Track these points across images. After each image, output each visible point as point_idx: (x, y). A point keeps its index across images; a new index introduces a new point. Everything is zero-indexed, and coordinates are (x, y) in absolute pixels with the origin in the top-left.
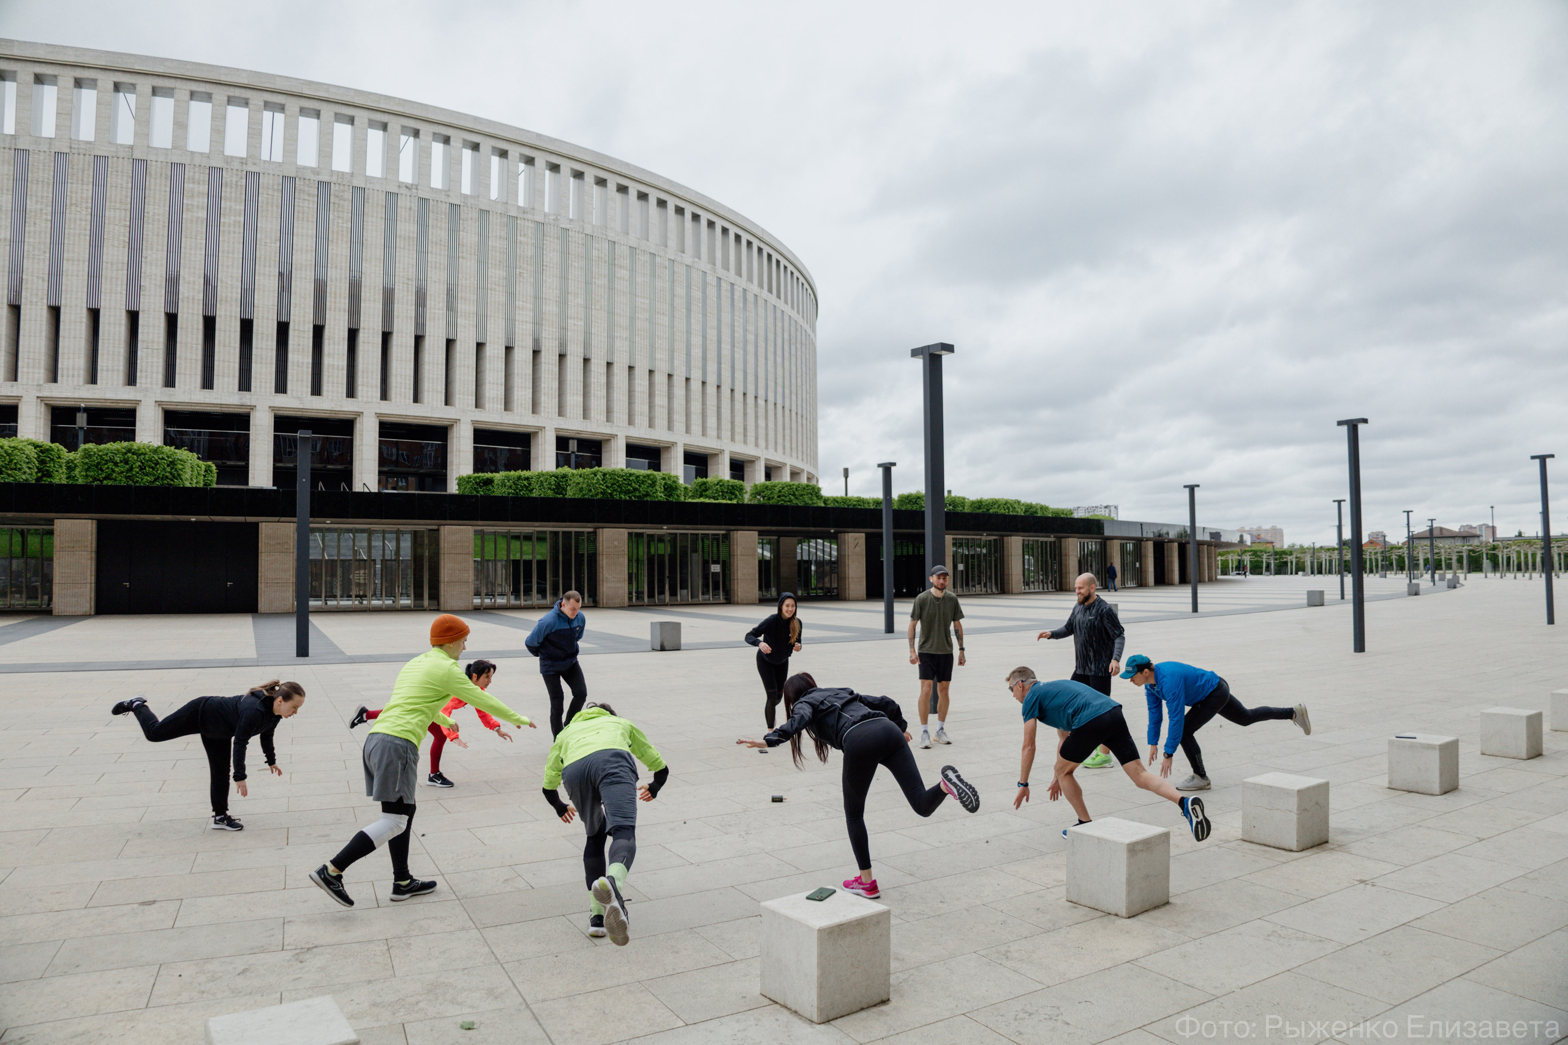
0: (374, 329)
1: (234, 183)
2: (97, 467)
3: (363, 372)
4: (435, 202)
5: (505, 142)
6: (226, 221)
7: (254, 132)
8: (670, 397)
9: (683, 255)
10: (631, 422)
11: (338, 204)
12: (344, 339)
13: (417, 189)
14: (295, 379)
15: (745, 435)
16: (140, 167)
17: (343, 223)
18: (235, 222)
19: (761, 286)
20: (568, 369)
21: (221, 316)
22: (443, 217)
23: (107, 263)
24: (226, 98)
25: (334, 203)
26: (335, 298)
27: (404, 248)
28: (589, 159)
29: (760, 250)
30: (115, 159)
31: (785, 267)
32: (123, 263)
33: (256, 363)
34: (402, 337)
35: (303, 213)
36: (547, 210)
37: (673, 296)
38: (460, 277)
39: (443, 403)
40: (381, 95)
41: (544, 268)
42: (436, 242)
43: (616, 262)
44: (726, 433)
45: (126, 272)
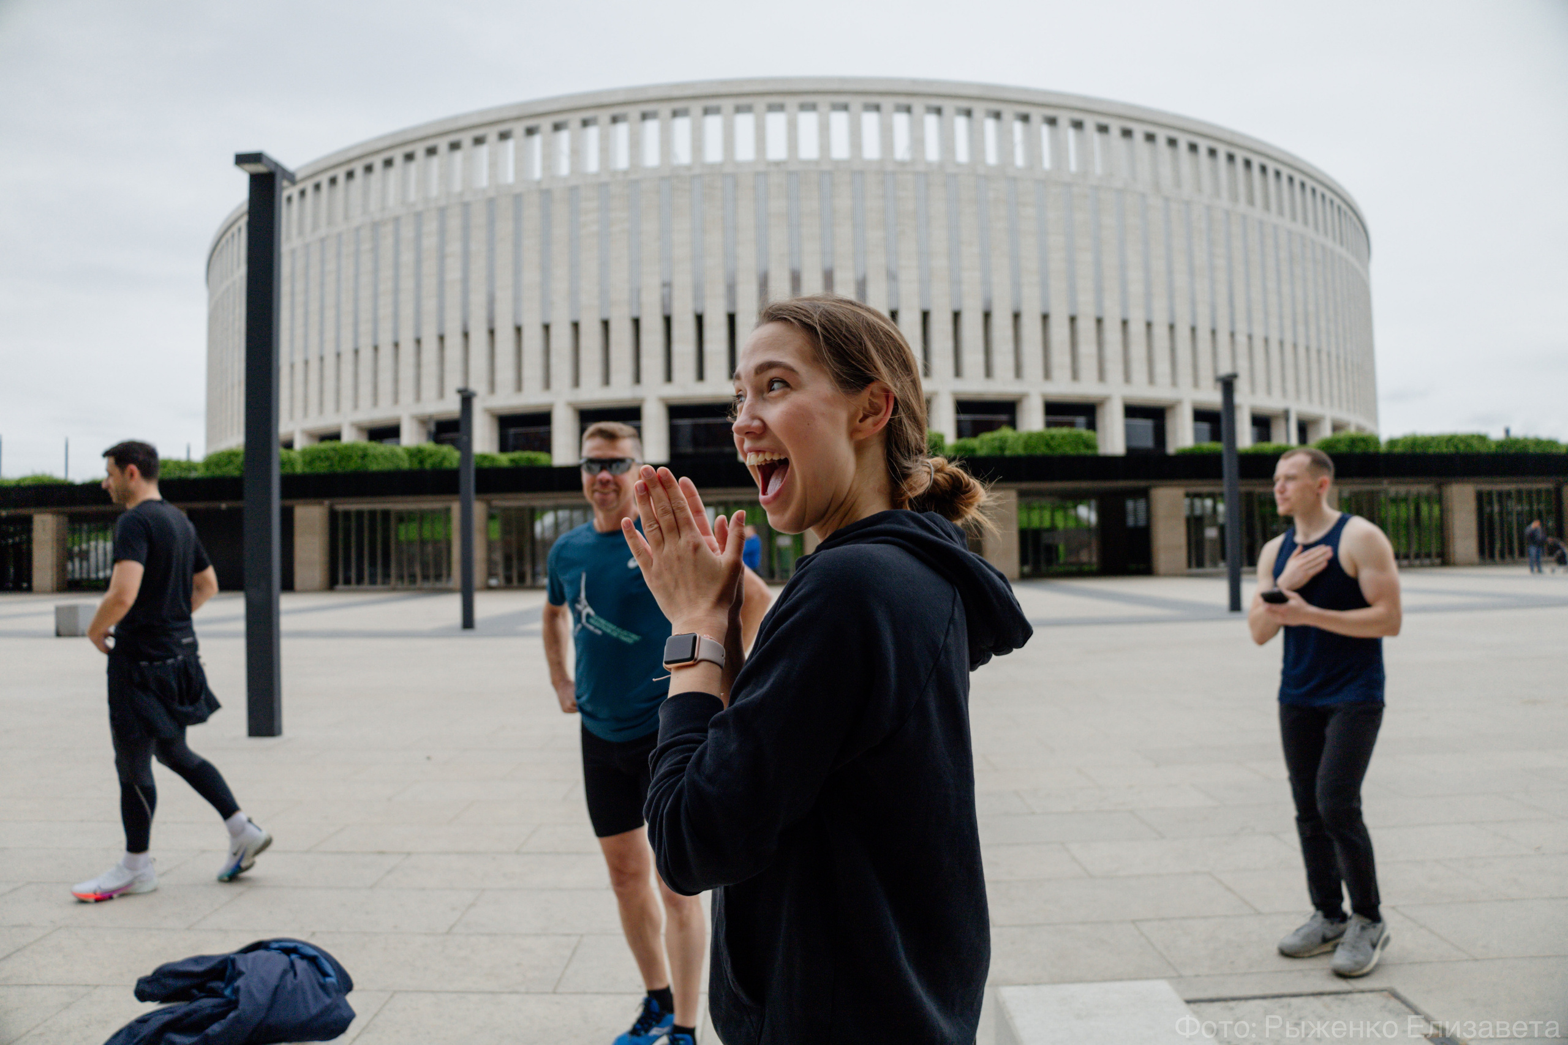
1: (619, 193)
4: (807, 173)
5: (876, 95)
6: (615, 230)
7: (635, 144)
12: (721, 324)
13: (785, 164)
14: (681, 368)
16: (546, 197)
19: (1234, 199)
21: (615, 318)
35: (679, 209)
38: (835, 246)
42: (808, 213)
43: (1019, 201)
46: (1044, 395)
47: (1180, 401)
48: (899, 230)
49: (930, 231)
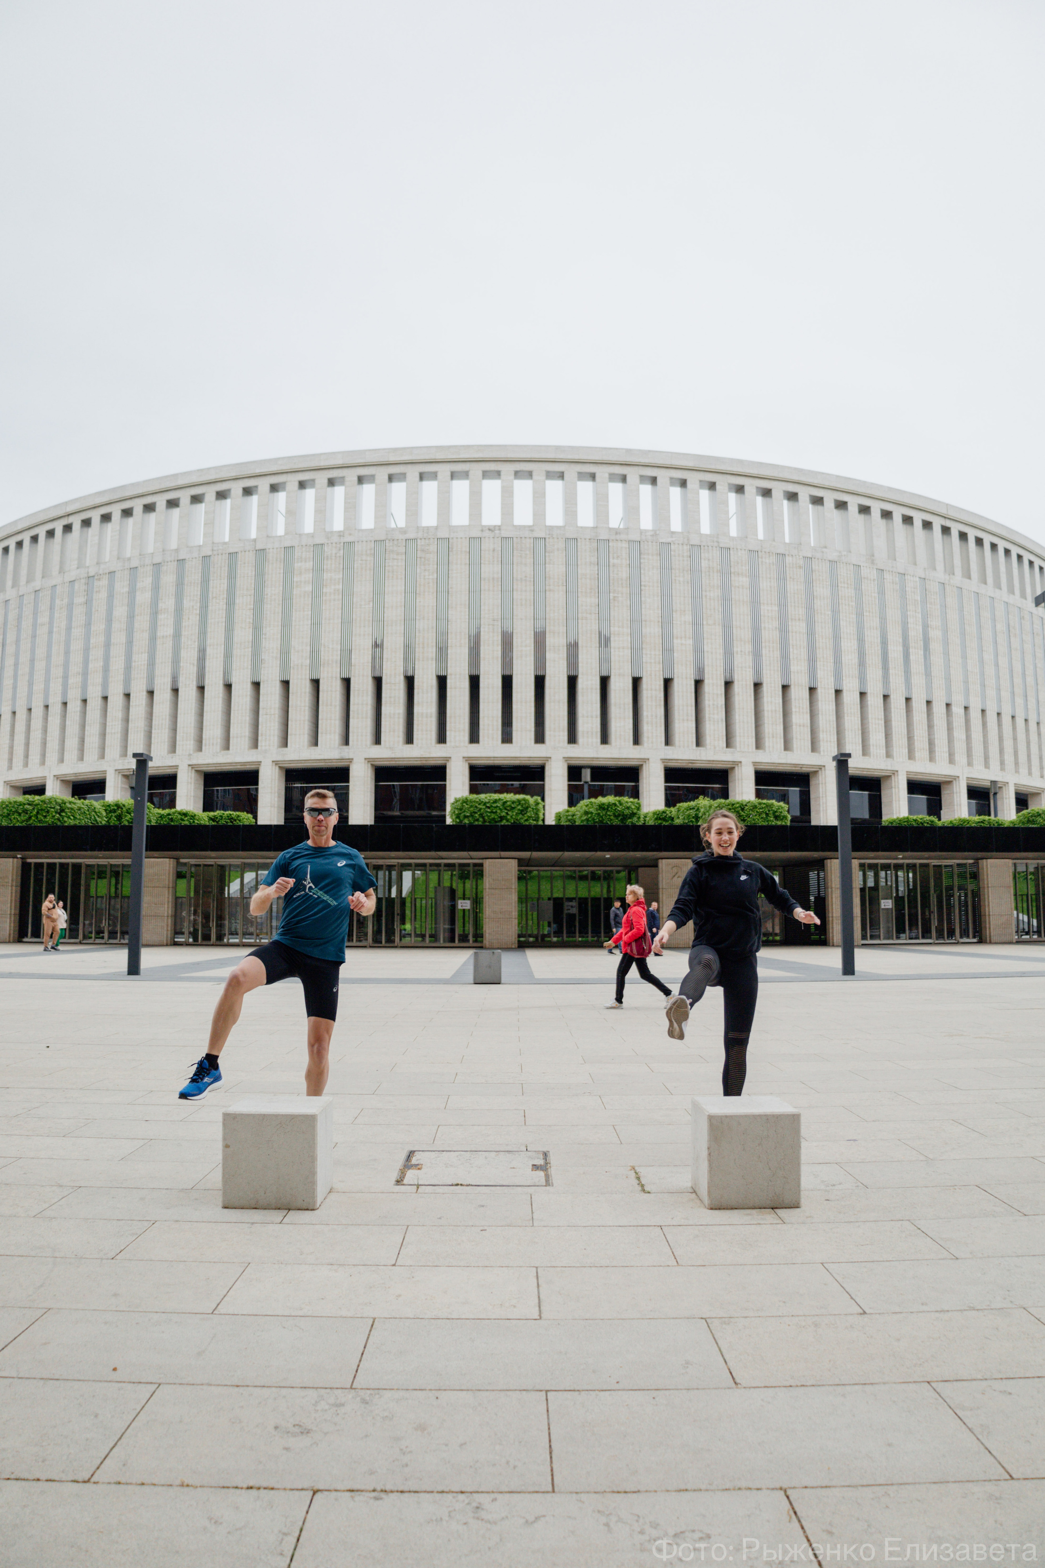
1: (334, 554)
5: (592, 465)
10: (759, 745)
11: (425, 558)
12: (432, 686)
13: (500, 529)
14: (390, 730)
17: (429, 575)
22: (528, 552)
23: (237, 643)
24: (325, 481)
28: (690, 464)
30: (244, 553)
31: (995, 545)
35: (393, 572)
38: (547, 611)
41: (643, 588)
42: (521, 579)
43: (732, 570)
44: (901, 751)
46: (756, 763)
47: (895, 772)
48: (611, 597)
49: (643, 599)
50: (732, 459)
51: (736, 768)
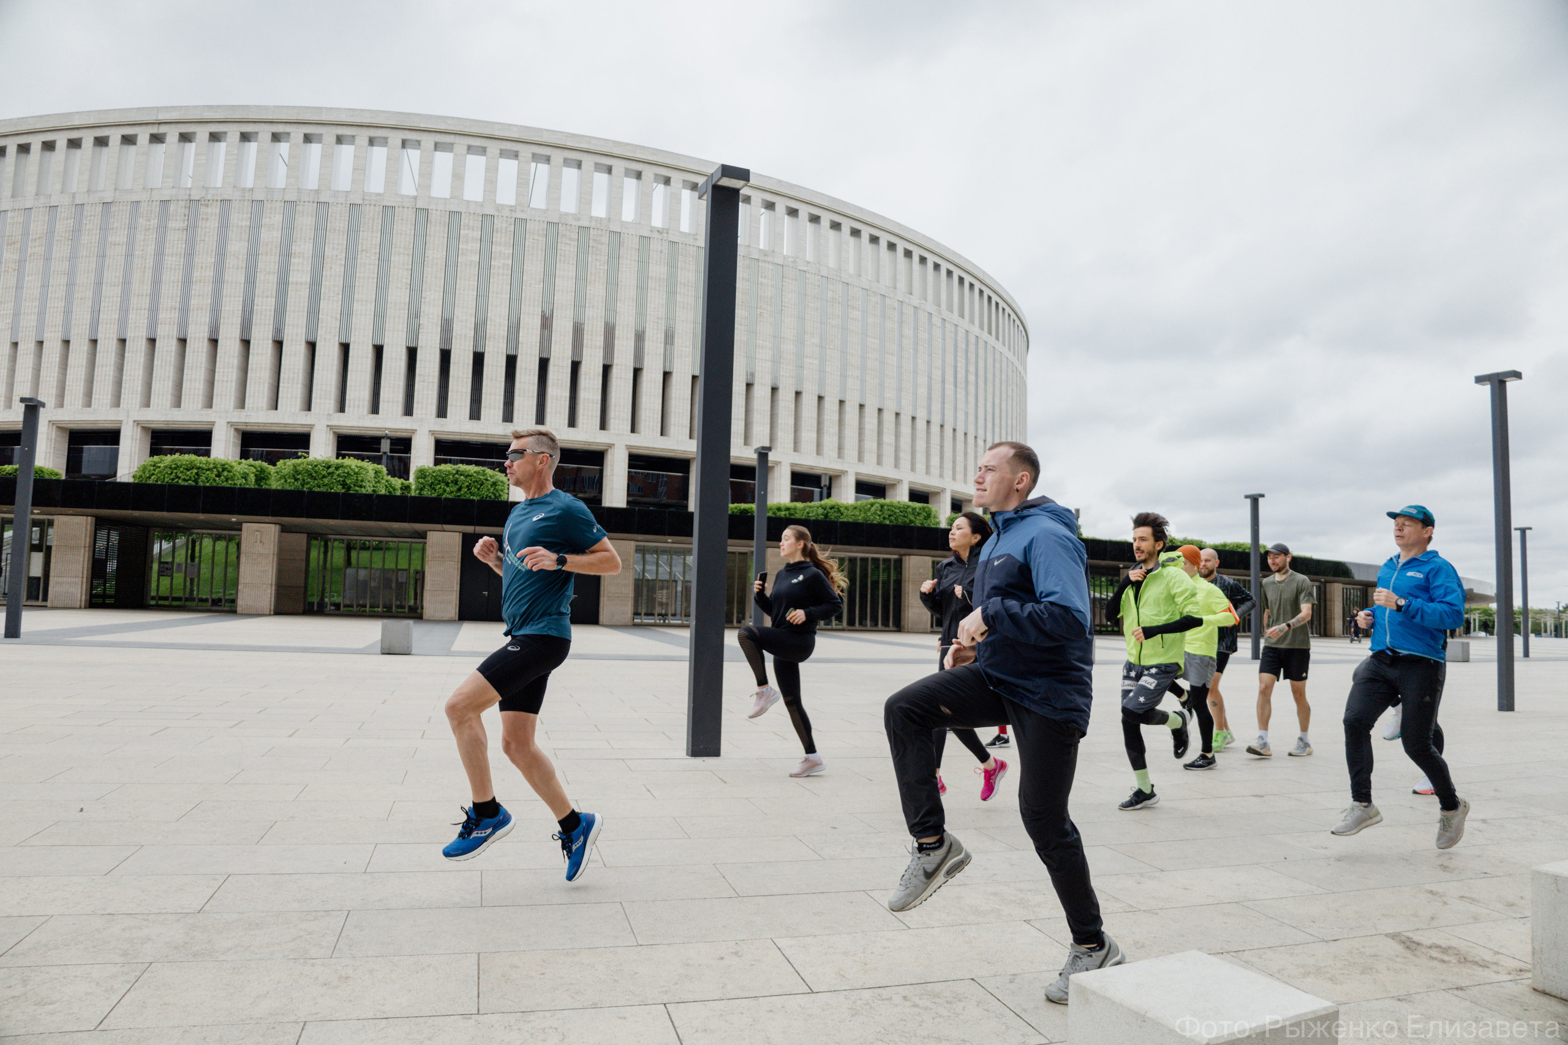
0: (626, 365)
1: (504, 229)
2: (431, 486)
3: (615, 405)
4: (684, 246)
6: (496, 264)
7: (524, 183)
8: (897, 435)
9: (911, 296)
10: (860, 459)
11: (596, 248)
12: (598, 374)
13: (667, 233)
14: (554, 412)
15: (965, 475)
16: (422, 214)
17: (600, 266)
18: (504, 265)
19: (981, 327)
20: (804, 407)
21: (489, 352)
22: (691, 259)
23: (391, 303)
24: (498, 151)
25: (593, 247)
26: (592, 335)
27: (655, 289)
28: (825, 204)
29: (981, 292)
30: (401, 208)
31: (1004, 309)
32: (405, 304)
33: (519, 396)
34: (651, 373)
35: (565, 256)
36: (785, 254)
37: (901, 336)
39: (688, 436)
40: (636, 146)
41: (783, 308)
42: (684, 283)
43: (849, 303)
44: (948, 472)
45: (407, 311)
46: (857, 474)
47: (944, 490)
48: (758, 313)
49: (783, 318)
50: (855, 206)
51: (843, 476)
